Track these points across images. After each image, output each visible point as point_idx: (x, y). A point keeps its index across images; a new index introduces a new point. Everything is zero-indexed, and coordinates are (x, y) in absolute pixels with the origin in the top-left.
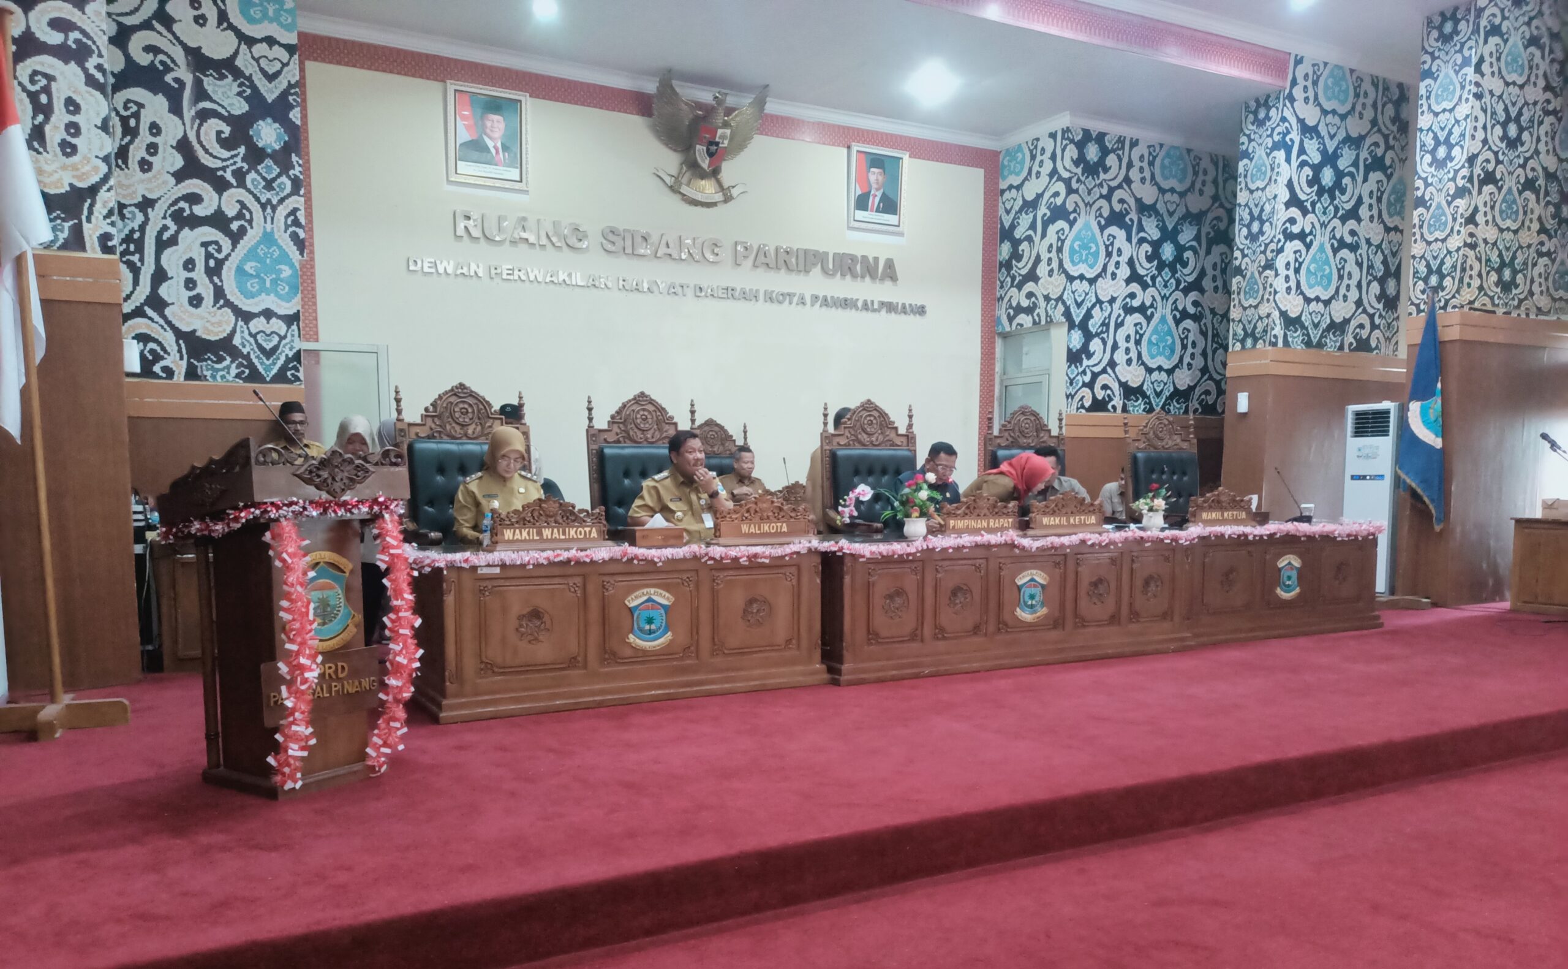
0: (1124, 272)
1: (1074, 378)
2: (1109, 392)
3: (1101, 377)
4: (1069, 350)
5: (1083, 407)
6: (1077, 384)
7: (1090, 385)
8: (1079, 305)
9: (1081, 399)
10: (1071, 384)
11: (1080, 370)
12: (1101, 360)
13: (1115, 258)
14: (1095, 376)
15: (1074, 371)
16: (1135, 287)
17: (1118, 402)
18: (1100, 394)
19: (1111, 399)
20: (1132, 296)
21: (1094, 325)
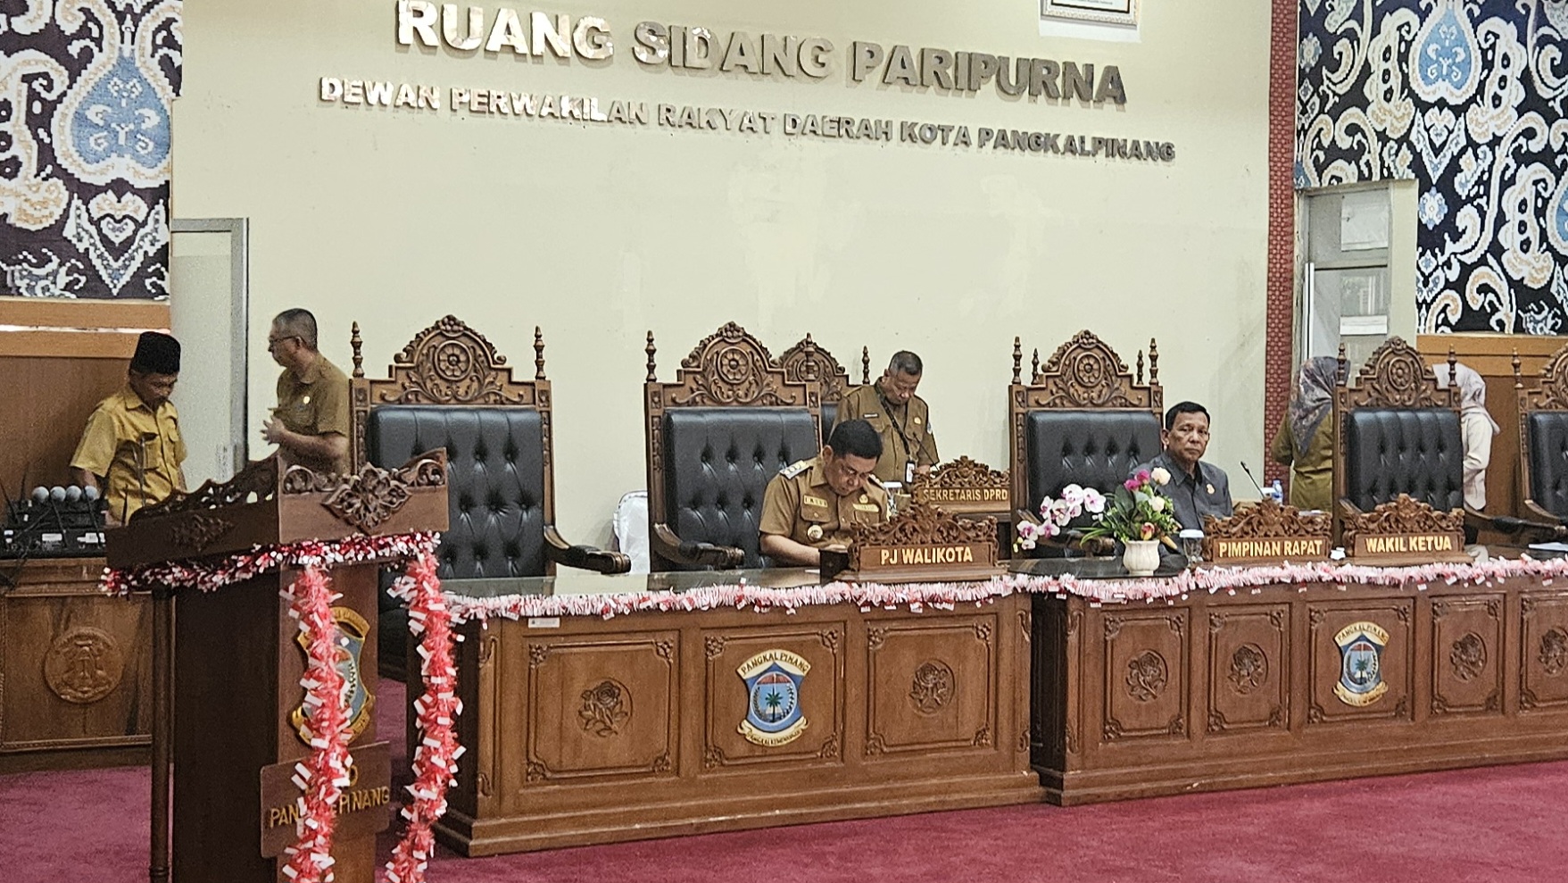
0: (1515, 94)
1: (1431, 274)
2: (1491, 297)
3: (1476, 272)
4: (1422, 227)
5: (1446, 322)
6: (1436, 285)
7: (1459, 286)
8: (1437, 151)
9: (1444, 310)
10: (1426, 284)
11: (1441, 259)
12: (1476, 244)
13: (1498, 71)
14: (1466, 270)
15: (1429, 259)
16: (1533, 119)
17: (1506, 313)
18: (1476, 301)
19: (1495, 310)
20: (1530, 134)
21: (1464, 184)
